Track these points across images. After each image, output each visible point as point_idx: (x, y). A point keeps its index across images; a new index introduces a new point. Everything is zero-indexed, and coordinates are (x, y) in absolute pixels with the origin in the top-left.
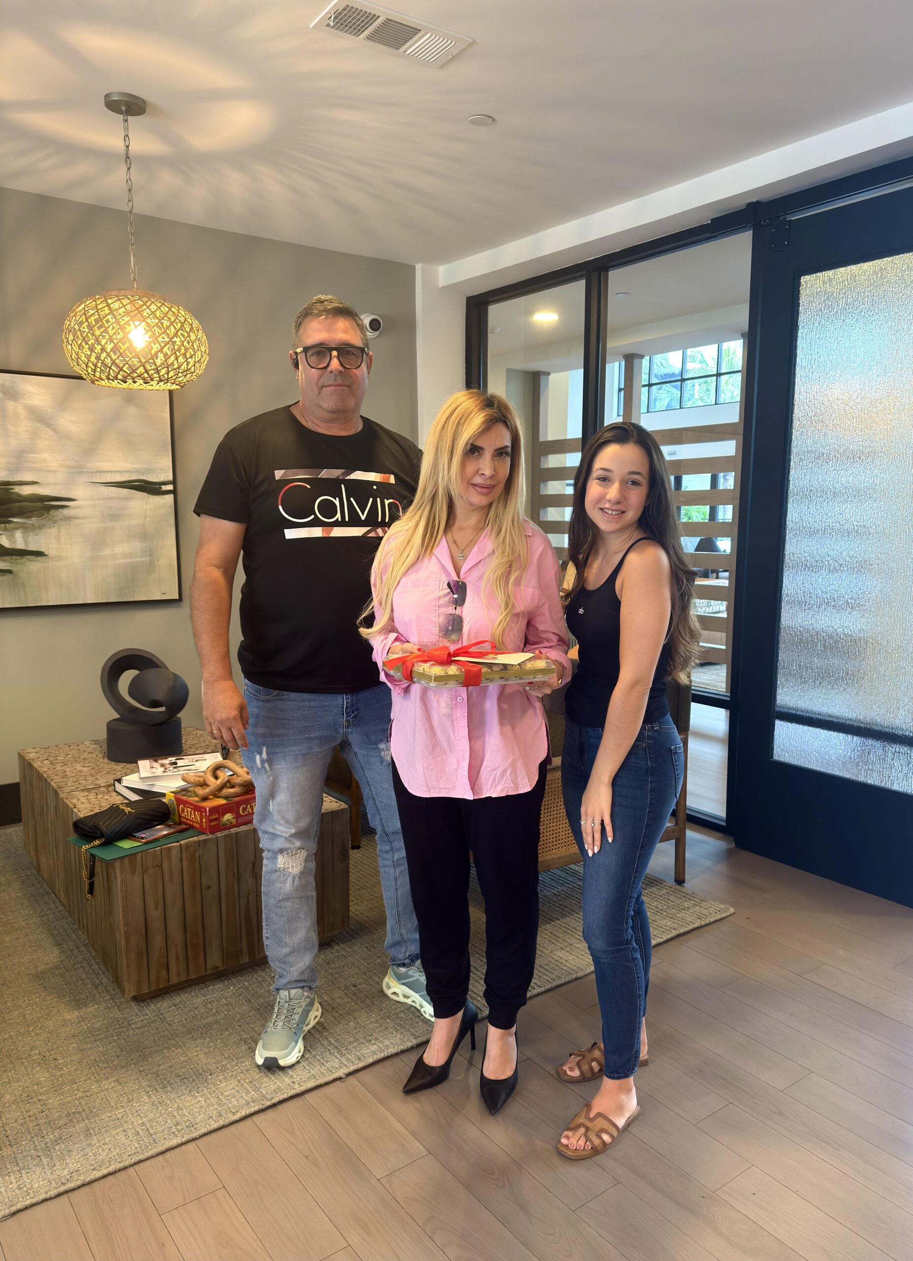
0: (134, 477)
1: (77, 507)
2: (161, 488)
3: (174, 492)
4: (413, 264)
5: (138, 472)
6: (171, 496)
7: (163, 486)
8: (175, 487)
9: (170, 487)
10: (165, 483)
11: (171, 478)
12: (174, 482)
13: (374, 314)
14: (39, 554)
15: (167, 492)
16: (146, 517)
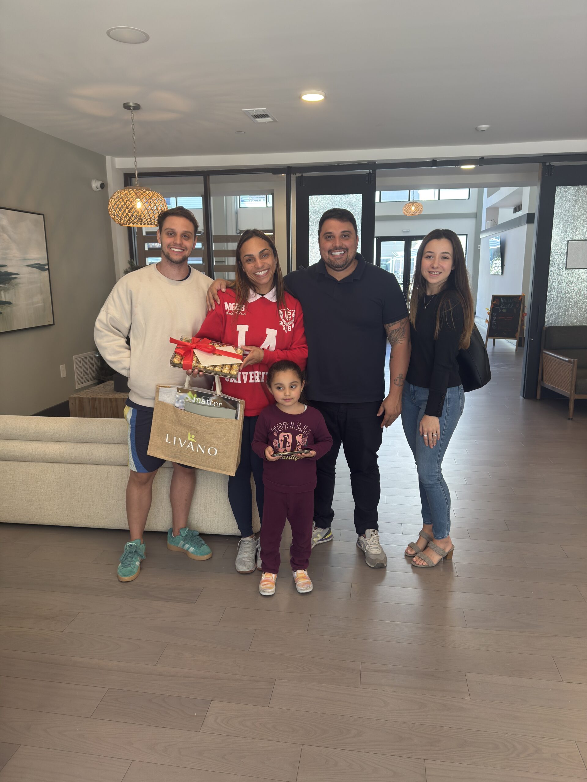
1: (20, 278)
4: (105, 155)
7: (45, 267)
8: (49, 267)
11: (47, 262)
13: (98, 180)
14: (9, 303)
15: (47, 269)
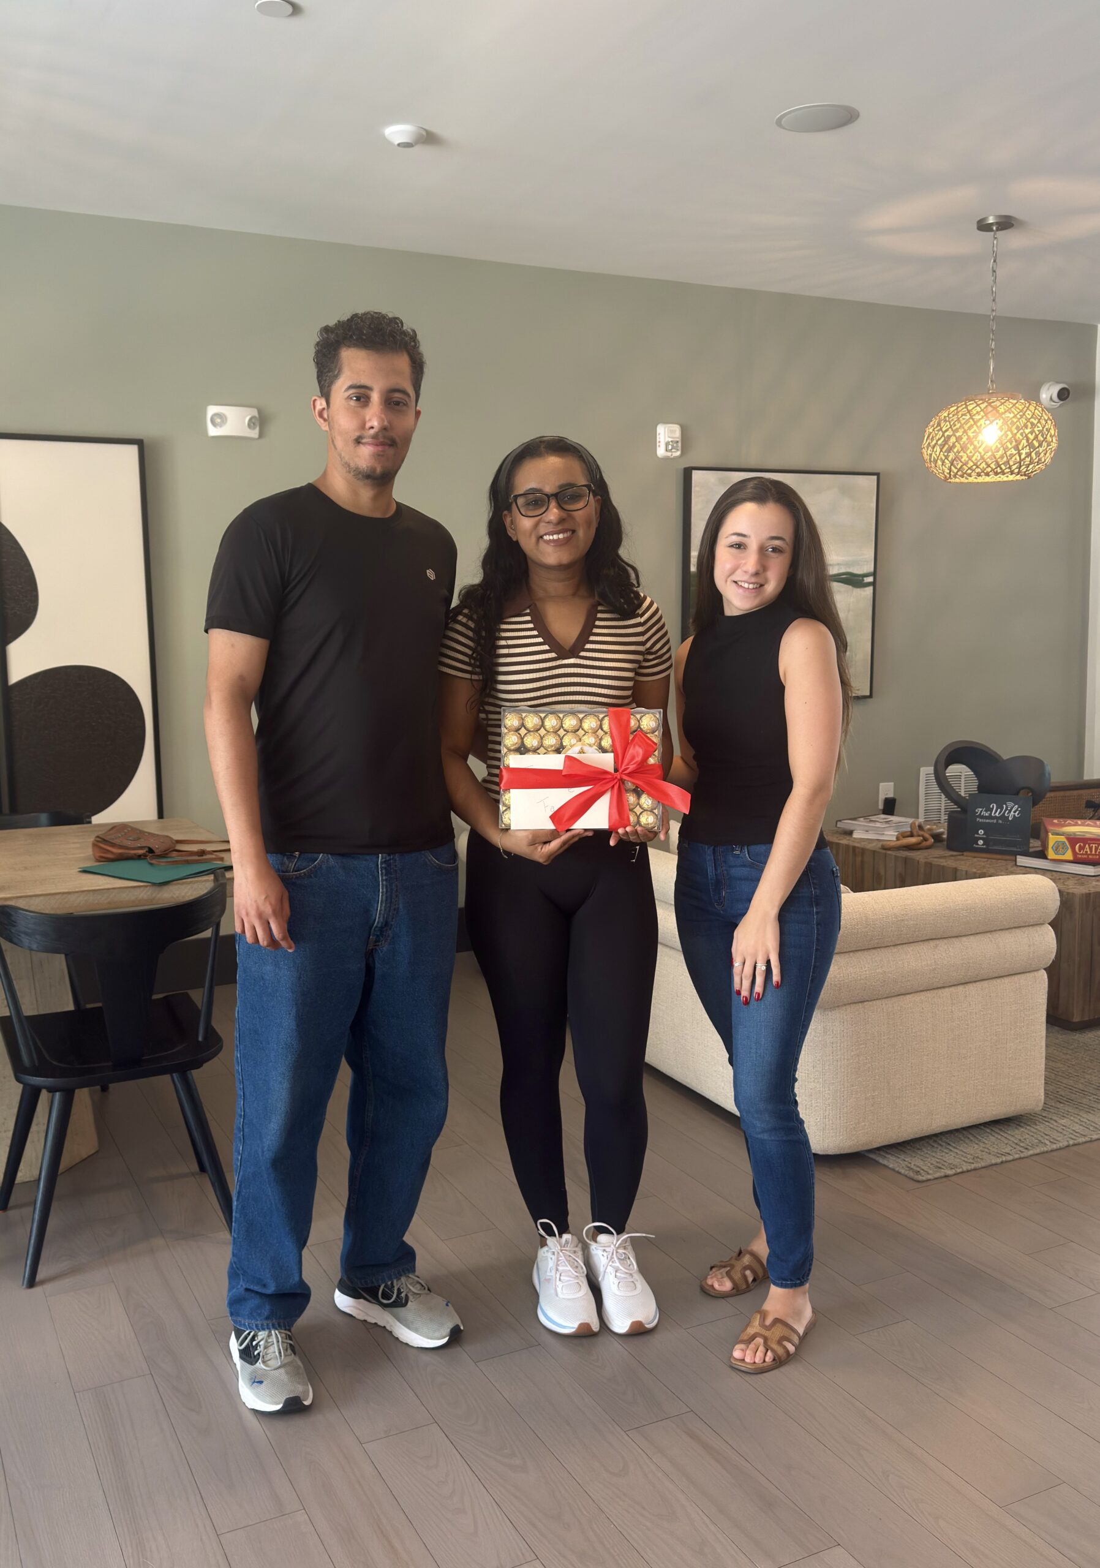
0: (843, 570)
2: (863, 580)
3: (874, 584)
4: (1095, 324)
5: (847, 564)
6: (871, 588)
7: (865, 579)
8: (875, 579)
9: (870, 579)
10: (867, 575)
11: (872, 570)
12: (874, 574)
13: (1058, 382)
15: (868, 584)
16: (849, 611)
